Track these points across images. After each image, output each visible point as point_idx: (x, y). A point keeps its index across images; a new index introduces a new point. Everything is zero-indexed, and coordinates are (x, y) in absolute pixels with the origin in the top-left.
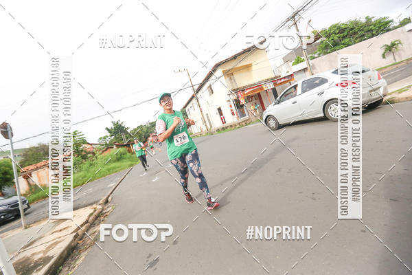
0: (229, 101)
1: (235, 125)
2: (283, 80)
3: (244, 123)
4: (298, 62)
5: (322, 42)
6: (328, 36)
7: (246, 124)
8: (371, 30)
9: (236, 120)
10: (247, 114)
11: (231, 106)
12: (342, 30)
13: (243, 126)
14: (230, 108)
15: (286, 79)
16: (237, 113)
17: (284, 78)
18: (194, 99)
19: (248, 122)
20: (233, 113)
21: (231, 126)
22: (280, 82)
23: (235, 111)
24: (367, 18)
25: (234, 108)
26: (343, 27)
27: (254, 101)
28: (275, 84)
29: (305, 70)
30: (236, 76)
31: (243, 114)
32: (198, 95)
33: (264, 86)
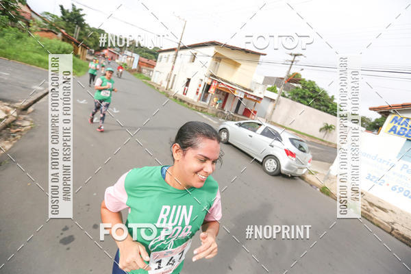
0: (202, 80)
1: (192, 105)
2: (252, 97)
3: (200, 109)
4: (272, 90)
5: (297, 88)
6: (304, 87)
7: (201, 111)
8: (328, 107)
9: (196, 100)
10: (208, 102)
11: (200, 86)
12: (314, 91)
13: (198, 111)
14: (197, 87)
15: (255, 99)
16: (201, 95)
17: (255, 97)
18: (173, 53)
19: (205, 111)
20: (197, 93)
21: (189, 104)
22: (250, 97)
23: (200, 92)
24: (333, 96)
25: (201, 89)
26: (317, 89)
27: (221, 96)
28: (245, 96)
29: (272, 100)
30: (222, 65)
31: (204, 99)
32: (180, 52)
33: (236, 91)
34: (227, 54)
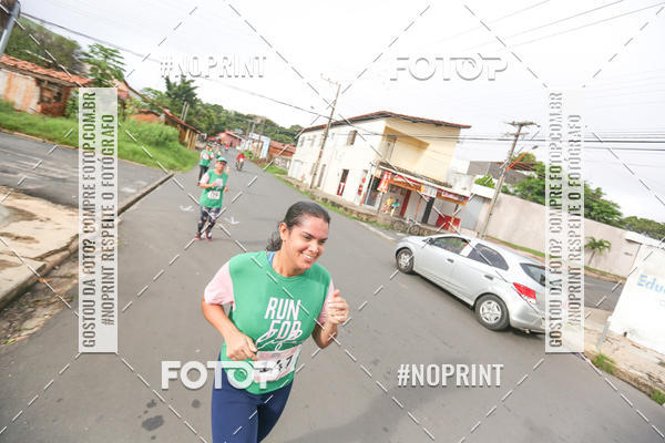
0: (366, 172)
1: (352, 211)
2: (451, 196)
3: (365, 217)
4: (486, 183)
5: (530, 178)
7: (367, 221)
9: (358, 204)
10: (377, 205)
11: (364, 180)
13: (361, 220)
14: (360, 182)
15: (456, 199)
16: (365, 196)
17: (456, 195)
18: (322, 132)
19: (371, 220)
20: (360, 191)
21: (346, 209)
22: (447, 195)
23: (364, 190)
25: (365, 186)
27: (398, 195)
28: (439, 195)
29: (486, 200)
30: (398, 147)
31: (371, 201)
32: (331, 131)
33: (423, 187)
34: (405, 129)
